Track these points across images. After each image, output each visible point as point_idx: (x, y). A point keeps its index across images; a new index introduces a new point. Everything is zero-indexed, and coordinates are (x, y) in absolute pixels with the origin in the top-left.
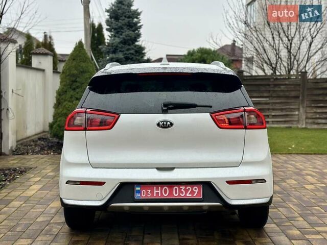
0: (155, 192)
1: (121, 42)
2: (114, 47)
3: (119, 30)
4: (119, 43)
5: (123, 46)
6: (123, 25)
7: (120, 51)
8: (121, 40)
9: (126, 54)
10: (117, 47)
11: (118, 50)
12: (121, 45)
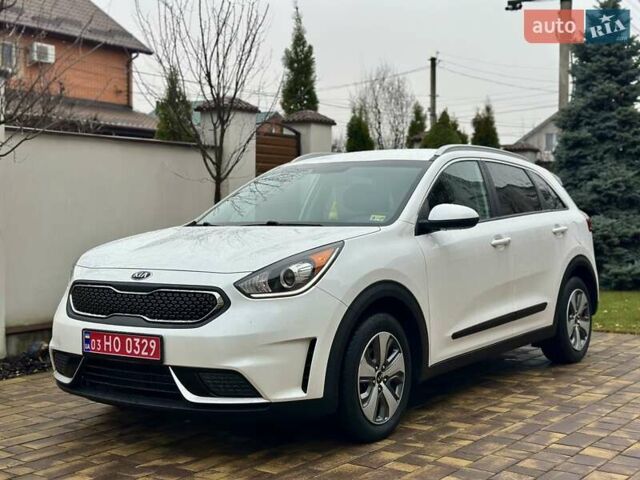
1: (590, 106)
2: (574, 118)
3: (588, 83)
4: (584, 108)
5: (595, 113)
6: (595, 71)
7: (588, 124)
8: (589, 101)
9: (599, 129)
10: (579, 115)
11: (583, 123)
12: (590, 111)
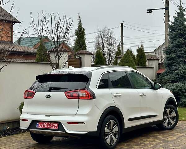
0: (43, 125)
